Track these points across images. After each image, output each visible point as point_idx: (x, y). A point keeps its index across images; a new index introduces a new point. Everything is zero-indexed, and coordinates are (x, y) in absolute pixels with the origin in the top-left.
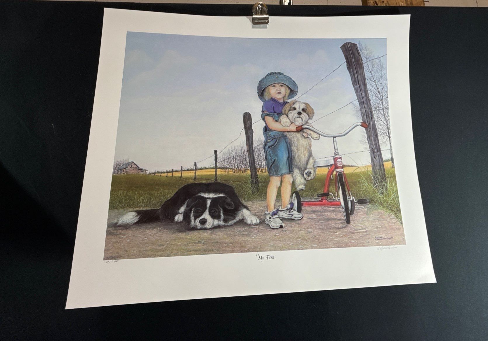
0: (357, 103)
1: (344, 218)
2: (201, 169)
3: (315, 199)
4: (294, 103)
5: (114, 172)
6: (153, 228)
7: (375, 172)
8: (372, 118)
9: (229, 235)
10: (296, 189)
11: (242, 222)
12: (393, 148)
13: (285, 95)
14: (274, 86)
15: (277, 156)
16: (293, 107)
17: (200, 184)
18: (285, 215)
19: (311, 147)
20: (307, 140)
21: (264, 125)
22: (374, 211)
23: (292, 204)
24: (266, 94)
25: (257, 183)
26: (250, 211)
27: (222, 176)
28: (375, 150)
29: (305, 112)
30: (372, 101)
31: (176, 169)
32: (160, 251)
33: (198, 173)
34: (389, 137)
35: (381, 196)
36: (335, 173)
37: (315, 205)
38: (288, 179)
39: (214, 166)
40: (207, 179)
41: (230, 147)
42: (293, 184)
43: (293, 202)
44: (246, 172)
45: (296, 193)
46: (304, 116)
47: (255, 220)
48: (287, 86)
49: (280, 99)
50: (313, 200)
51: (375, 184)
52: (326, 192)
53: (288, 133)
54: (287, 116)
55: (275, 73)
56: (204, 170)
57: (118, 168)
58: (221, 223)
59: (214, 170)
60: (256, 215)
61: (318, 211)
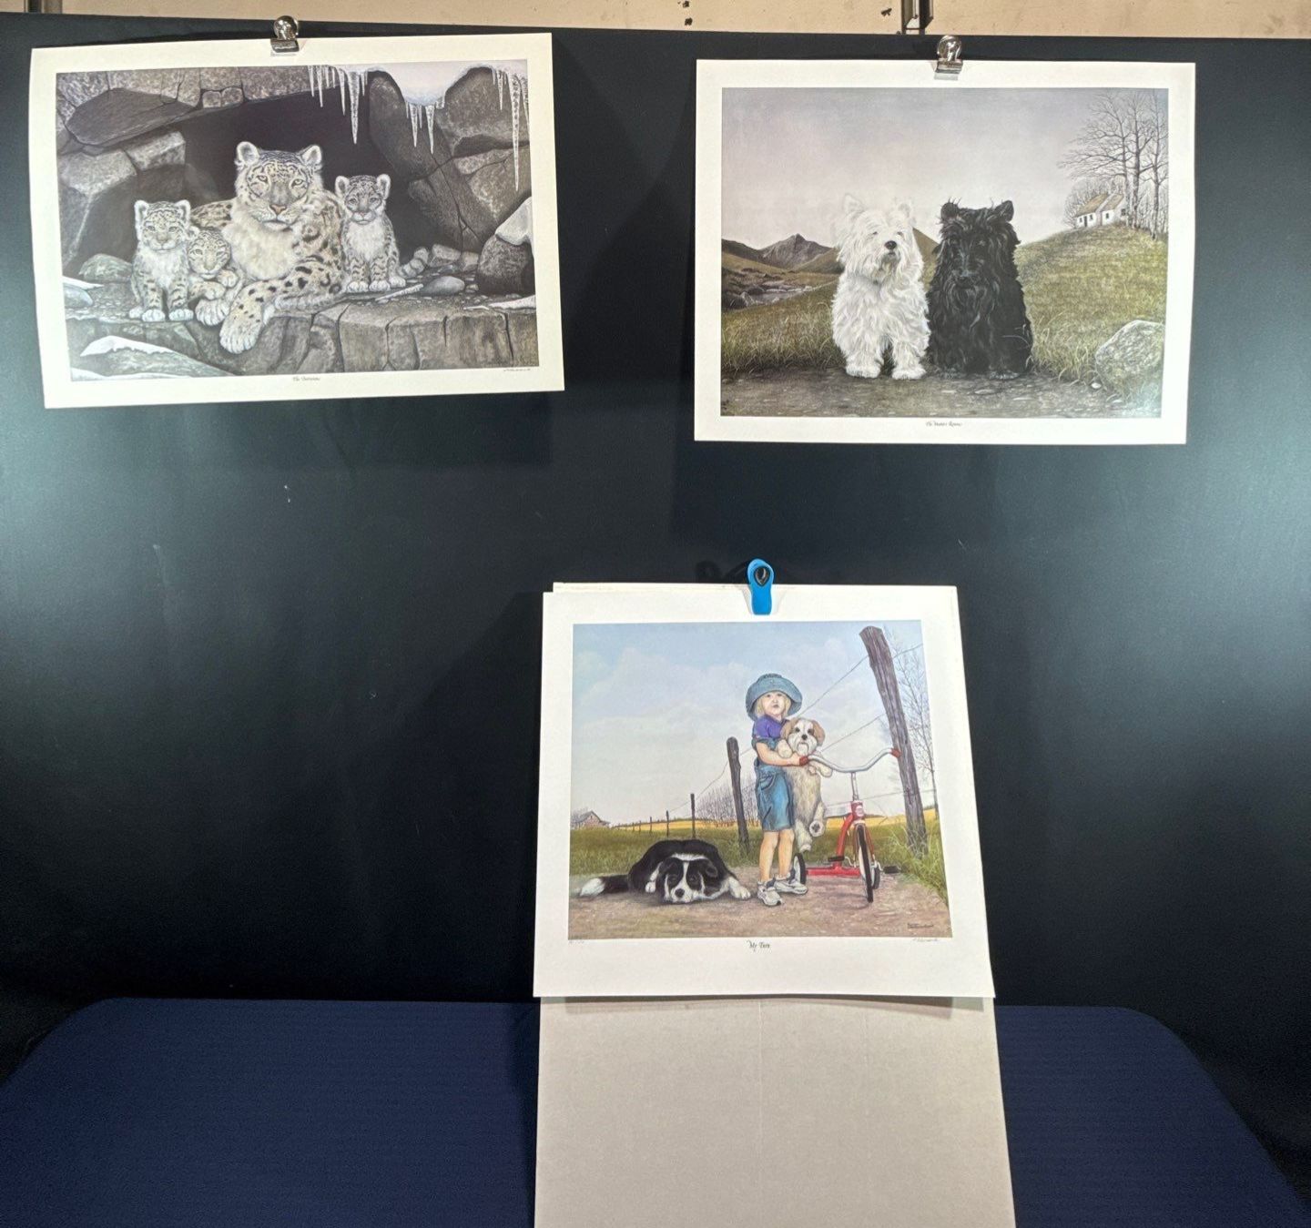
0: (885, 719)
1: (864, 893)
2: (675, 820)
3: (825, 864)
4: (797, 722)
5: (572, 826)
6: (622, 900)
7: (910, 826)
8: (906, 742)
9: (712, 913)
10: (798, 850)
11: (728, 895)
12: (937, 788)
13: (785, 709)
14: (769, 696)
15: (773, 802)
16: (795, 727)
17: (674, 842)
18: (784, 887)
19: (819, 789)
20: (813, 778)
21: (756, 756)
22: (908, 885)
23: (793, 872)
24: (758, 708)
25: (747, 841)
26: (738, 880)
27: (702, 831)
28: (912, 792)
29: (813, 735)
30: (906, 715)
31: (643, 820)
32: (630, 930)
33: (673, 826)
34: (932, 771)
35: (918, 862)
36: (852, 826)
37: (824, 874)
38: (788, 835)
39: (691, 816)
40: (683, 836)
41: (710, 790)
42: (795, 843)
43: (795, 868)
44: (732, 825)
45: (799, 856)
46: (811, 741)
47: (744, 893)
48: (788, 696)
49: (777, 715)
50: (822, 866)
51: (909, 844)
52: (840, 854)
53: (788, 768)
54: (787, 741)
55: (770, 676)
56: (678, 823)
57: (576, 821)
58: (702, 896)
59: (691, 822)
60: (746, 886)
61: (828, 883)
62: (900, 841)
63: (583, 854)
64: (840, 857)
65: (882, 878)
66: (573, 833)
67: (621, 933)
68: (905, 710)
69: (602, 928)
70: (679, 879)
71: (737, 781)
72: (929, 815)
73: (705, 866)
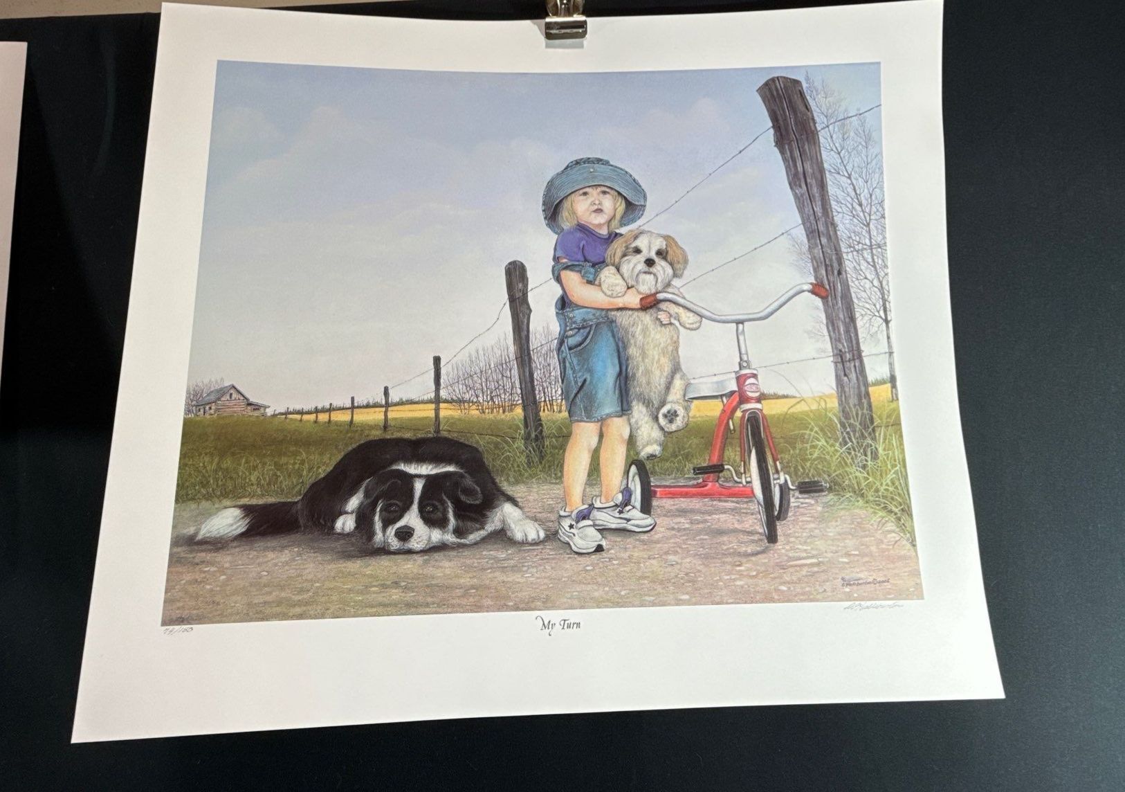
62: (827, 439)
63: (209, 464)
64: (714, 466)
65: (793, 502)
66: (187, 424)
67: (278, 610)
68: (837, 219)
69: (238, 602)
70: (406, 508)
71: (524, 334)
72: (879, 394)
73: (456, 484)
